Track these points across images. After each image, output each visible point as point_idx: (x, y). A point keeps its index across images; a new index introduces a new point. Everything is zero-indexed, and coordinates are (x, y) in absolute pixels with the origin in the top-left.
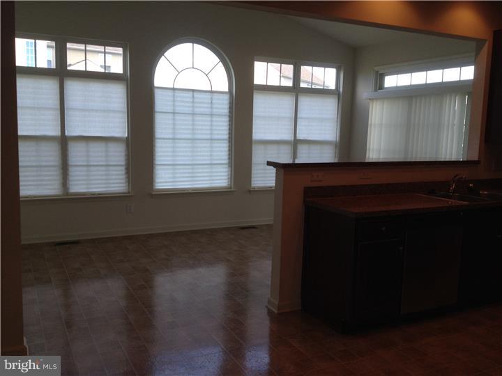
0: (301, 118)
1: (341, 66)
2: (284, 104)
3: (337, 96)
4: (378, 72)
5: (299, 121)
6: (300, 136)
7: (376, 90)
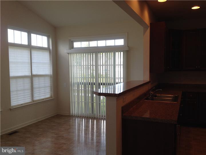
0: (34, 63)
1: (49, 36)
2: (24, 55)
3: (49, 51)
4: (70, 40)
5: (32, 64)
6: (34, 73)
7: (70, 49)
